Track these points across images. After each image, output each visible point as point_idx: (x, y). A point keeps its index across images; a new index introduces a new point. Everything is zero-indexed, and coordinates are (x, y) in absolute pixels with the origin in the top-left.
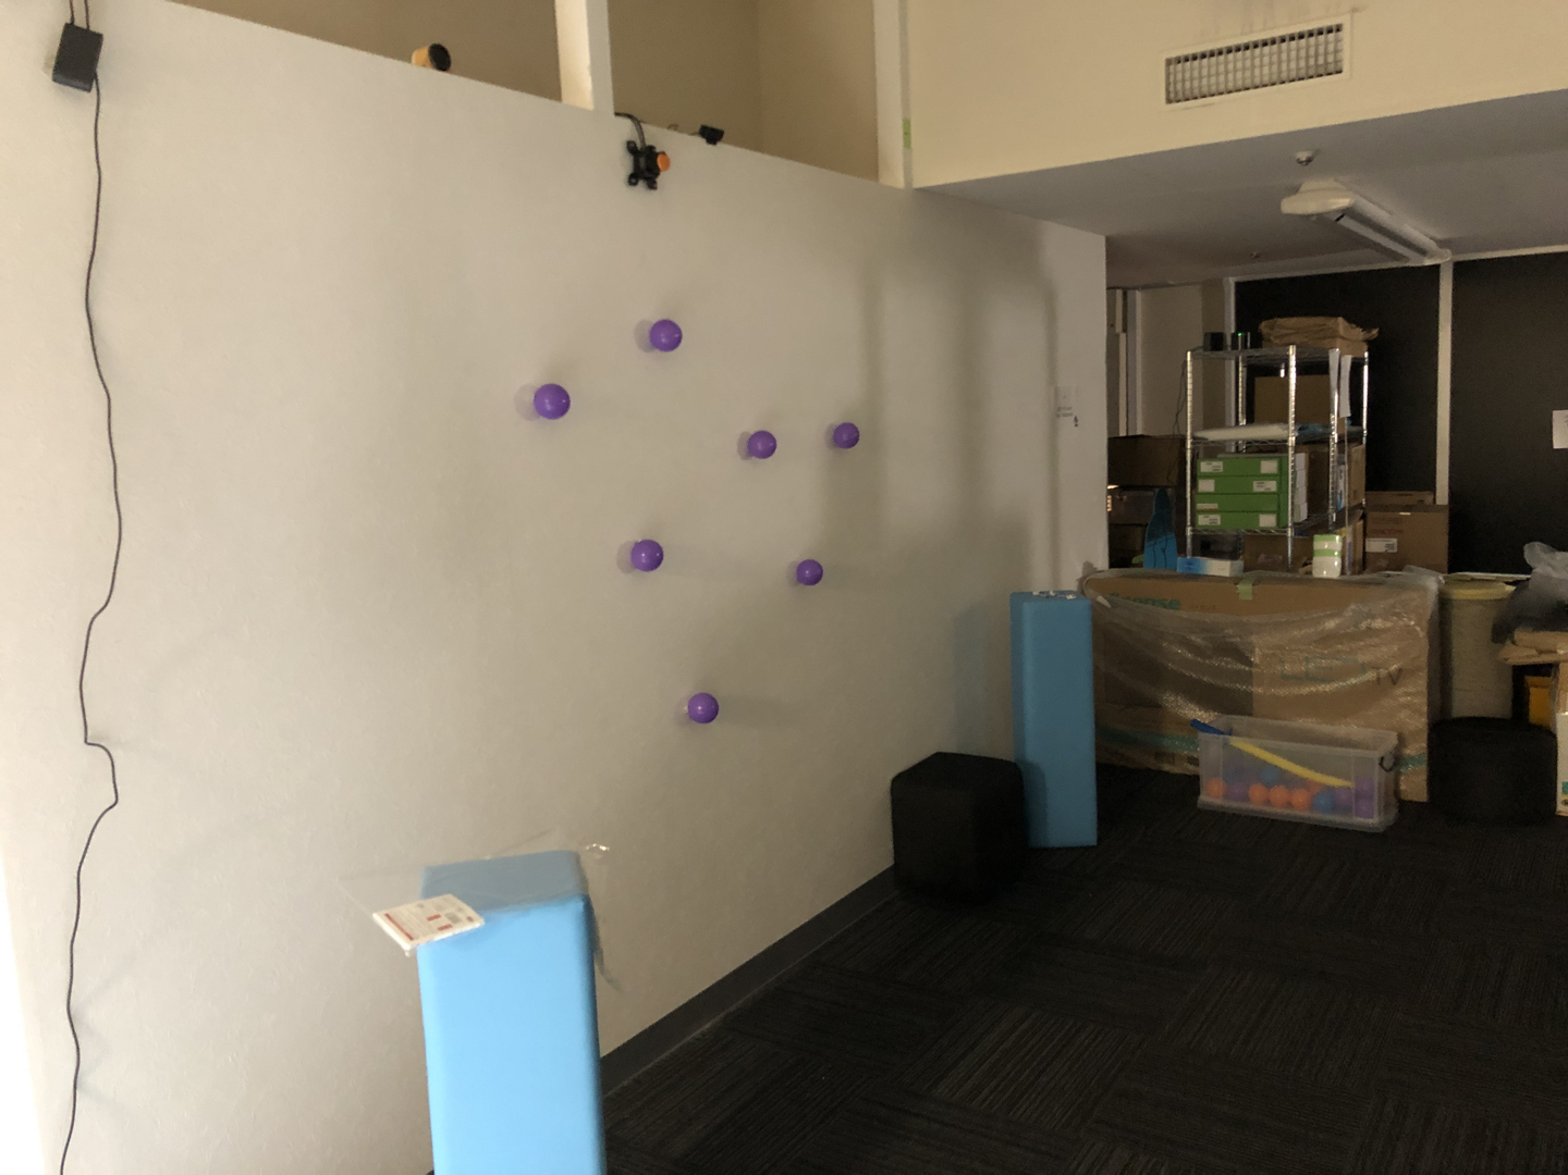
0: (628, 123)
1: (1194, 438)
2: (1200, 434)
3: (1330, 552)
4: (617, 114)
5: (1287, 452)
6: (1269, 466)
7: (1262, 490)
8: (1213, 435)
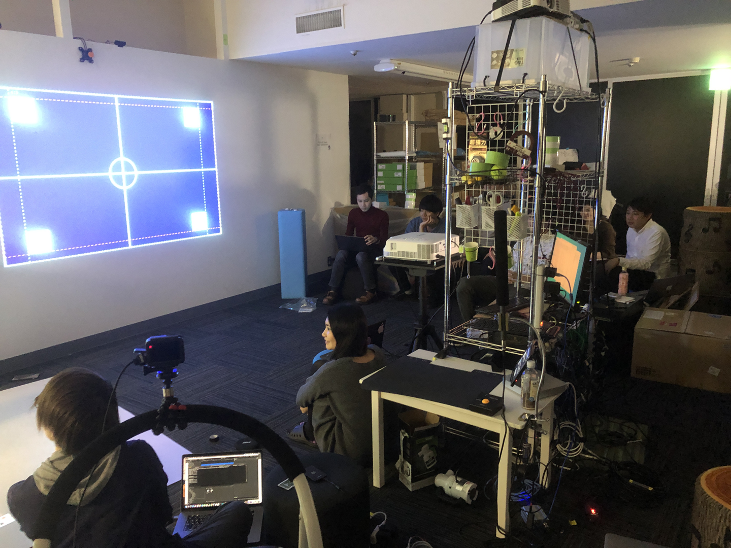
0: (79, 41)
1: (377, 156)
2: (379, 154)
3: (411, 199)
4: (74, 38)
5: (405, 162)
6: (400, 167)
7: (397, 176)
8: (383, 155)
